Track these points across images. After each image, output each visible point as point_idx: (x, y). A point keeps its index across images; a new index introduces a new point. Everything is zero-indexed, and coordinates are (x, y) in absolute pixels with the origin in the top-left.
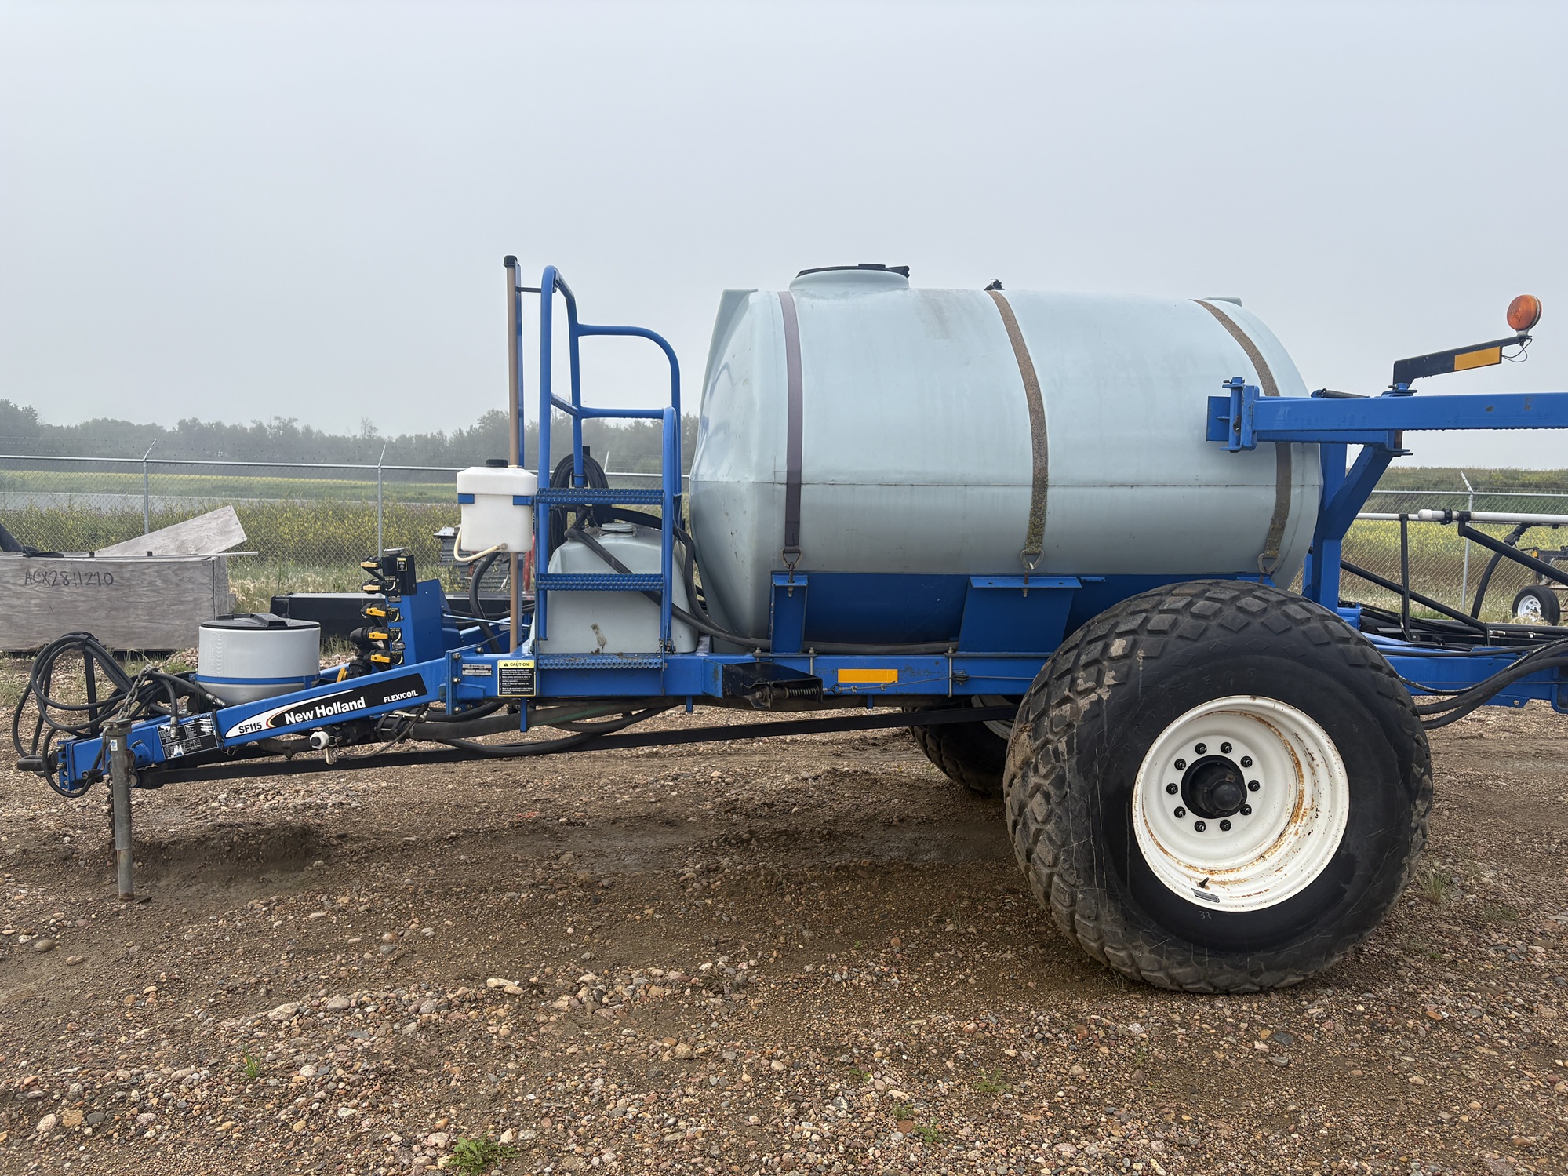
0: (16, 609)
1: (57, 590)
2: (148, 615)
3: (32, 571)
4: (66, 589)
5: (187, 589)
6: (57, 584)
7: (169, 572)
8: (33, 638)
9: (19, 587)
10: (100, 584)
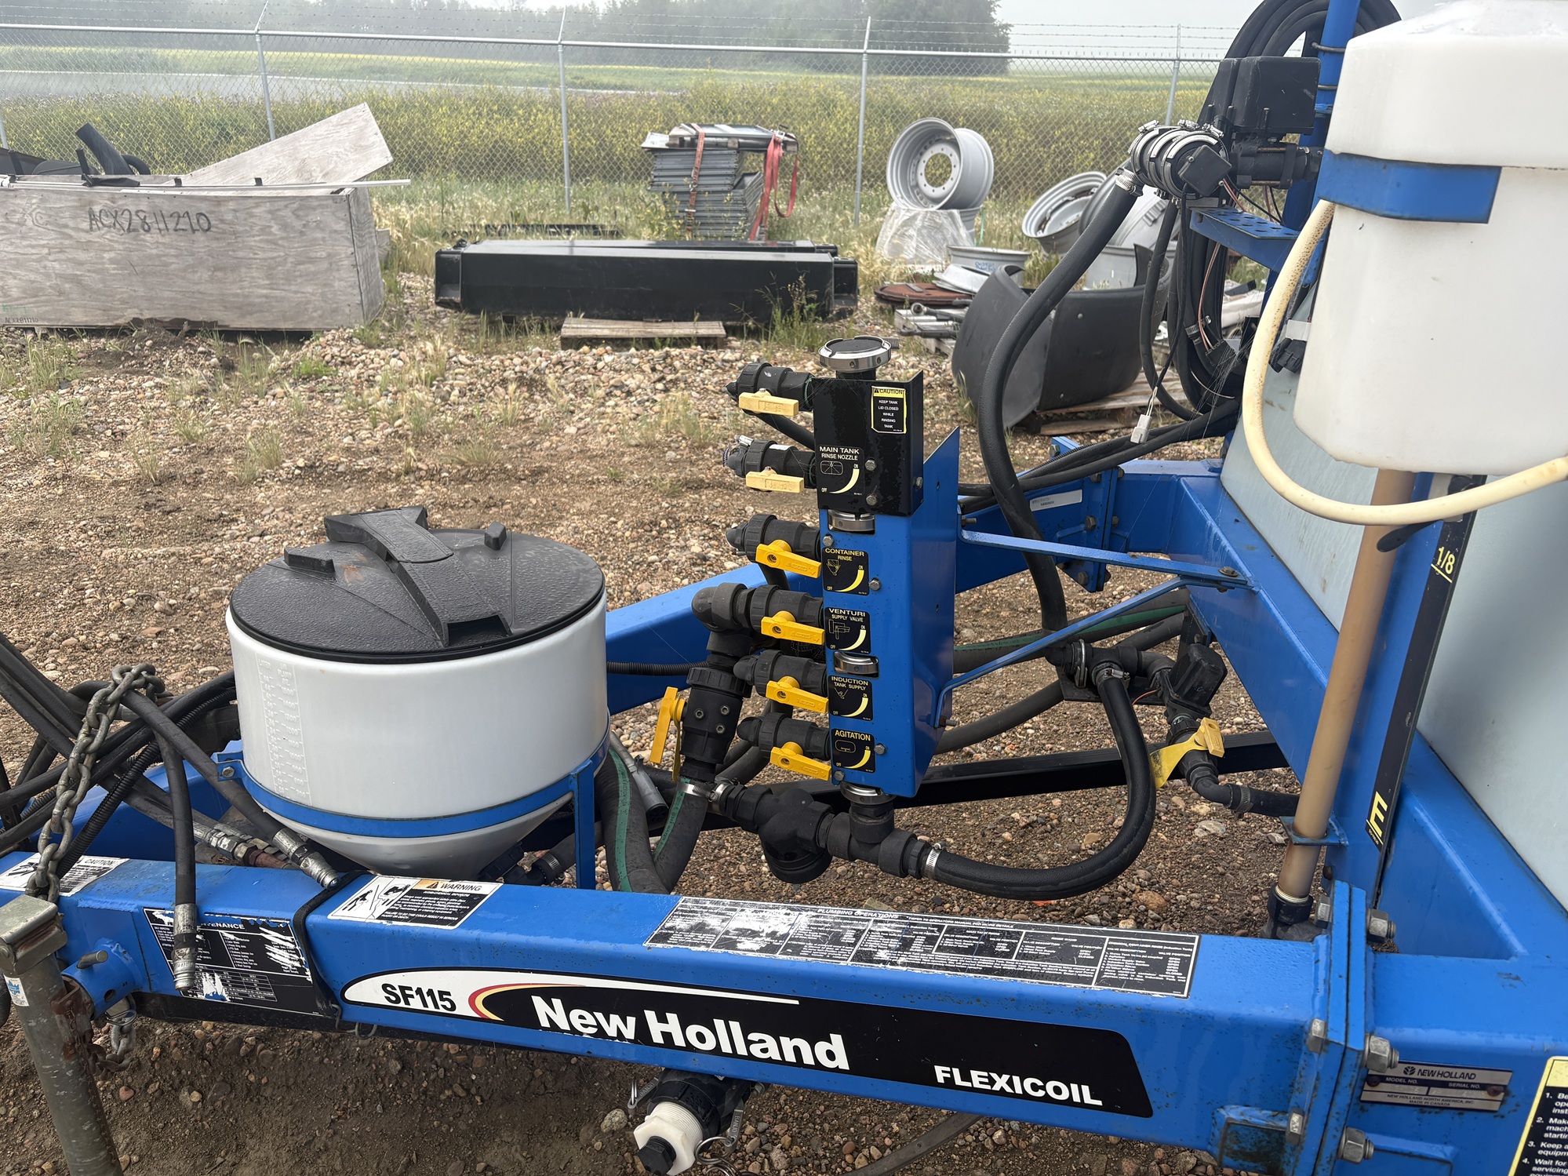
0: (87, 267)
1: (135, 239)
2: (268, 279)
3: (97, 209)
4: (148, 237)
5: (315, 239)
6: (134, 230)
7: (287, 213)
8: (117, 310)
9: (83, 234)
10: (194, 231)
